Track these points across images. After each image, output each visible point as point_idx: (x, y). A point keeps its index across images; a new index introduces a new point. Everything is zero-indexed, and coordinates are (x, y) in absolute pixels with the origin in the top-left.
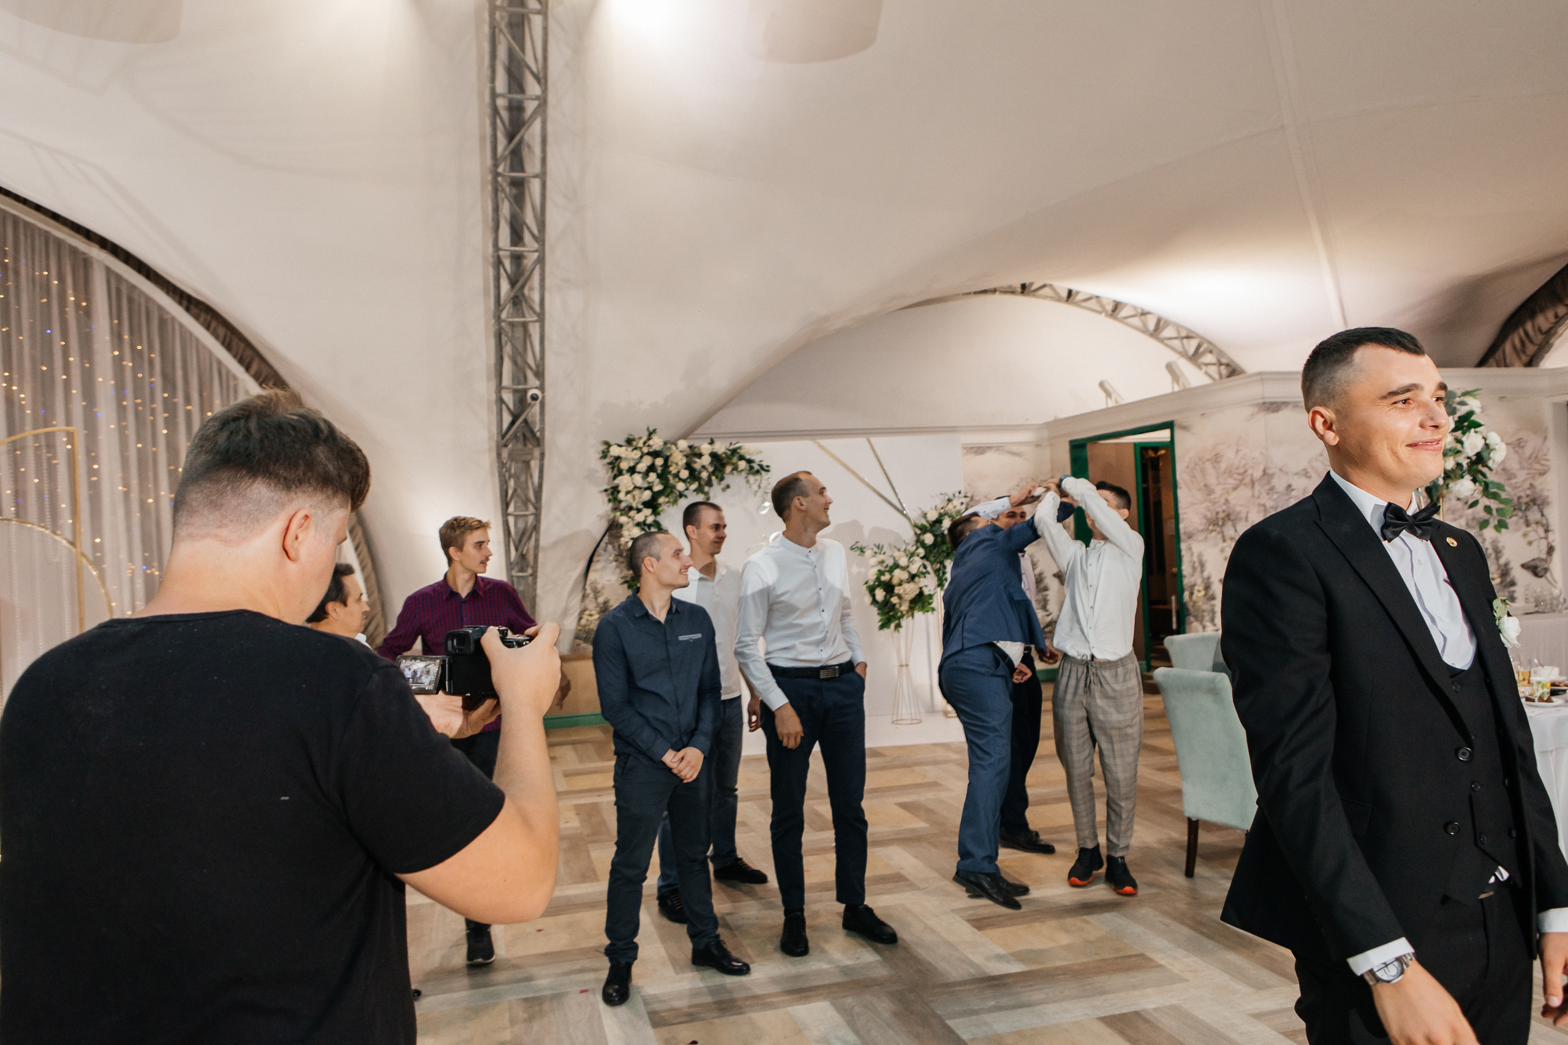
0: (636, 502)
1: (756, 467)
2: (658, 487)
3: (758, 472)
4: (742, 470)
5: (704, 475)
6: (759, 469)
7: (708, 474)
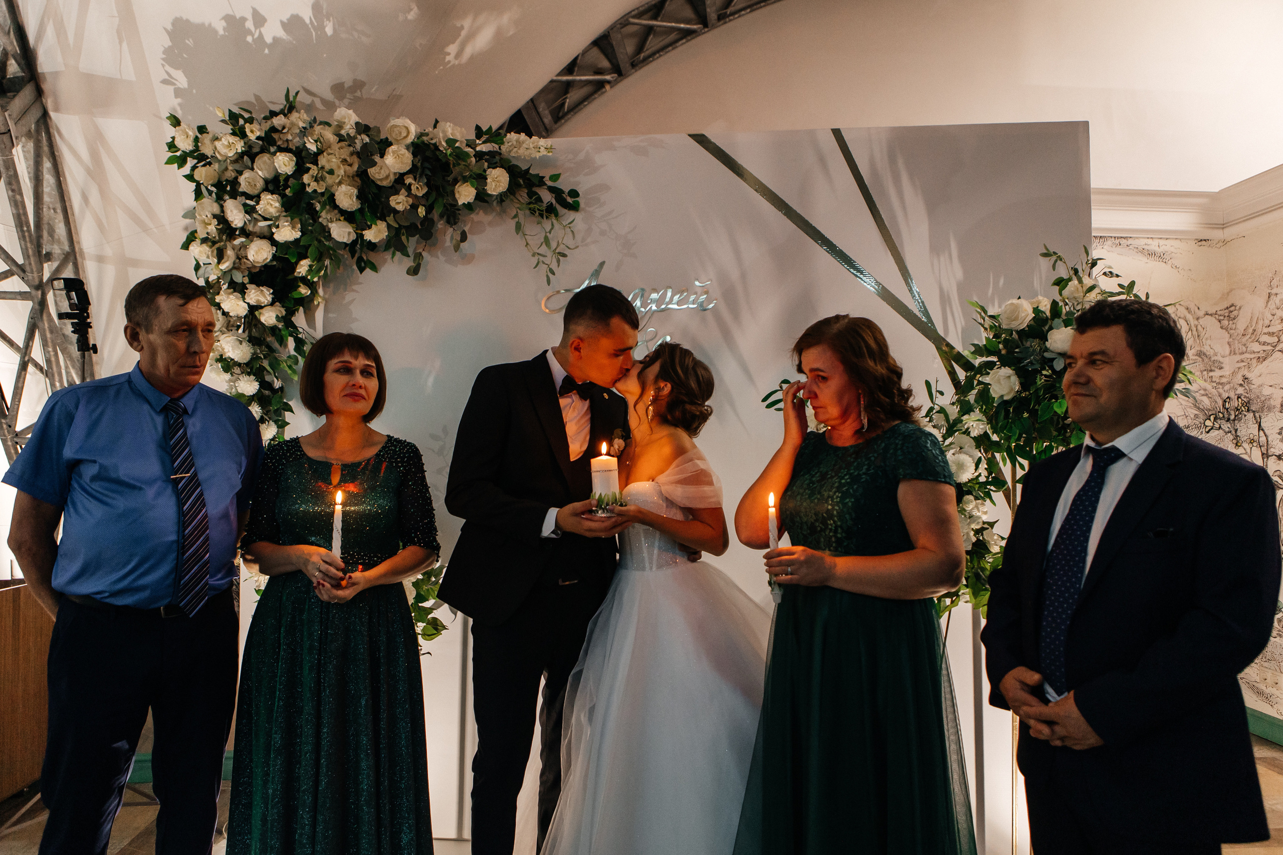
0: (224, 266)
1: (547, 197)
2: (287, 233)
3: (551, 210)
4: (501, 198)
5: (399, 202)
6: (554, 201)
7: (411, 201)
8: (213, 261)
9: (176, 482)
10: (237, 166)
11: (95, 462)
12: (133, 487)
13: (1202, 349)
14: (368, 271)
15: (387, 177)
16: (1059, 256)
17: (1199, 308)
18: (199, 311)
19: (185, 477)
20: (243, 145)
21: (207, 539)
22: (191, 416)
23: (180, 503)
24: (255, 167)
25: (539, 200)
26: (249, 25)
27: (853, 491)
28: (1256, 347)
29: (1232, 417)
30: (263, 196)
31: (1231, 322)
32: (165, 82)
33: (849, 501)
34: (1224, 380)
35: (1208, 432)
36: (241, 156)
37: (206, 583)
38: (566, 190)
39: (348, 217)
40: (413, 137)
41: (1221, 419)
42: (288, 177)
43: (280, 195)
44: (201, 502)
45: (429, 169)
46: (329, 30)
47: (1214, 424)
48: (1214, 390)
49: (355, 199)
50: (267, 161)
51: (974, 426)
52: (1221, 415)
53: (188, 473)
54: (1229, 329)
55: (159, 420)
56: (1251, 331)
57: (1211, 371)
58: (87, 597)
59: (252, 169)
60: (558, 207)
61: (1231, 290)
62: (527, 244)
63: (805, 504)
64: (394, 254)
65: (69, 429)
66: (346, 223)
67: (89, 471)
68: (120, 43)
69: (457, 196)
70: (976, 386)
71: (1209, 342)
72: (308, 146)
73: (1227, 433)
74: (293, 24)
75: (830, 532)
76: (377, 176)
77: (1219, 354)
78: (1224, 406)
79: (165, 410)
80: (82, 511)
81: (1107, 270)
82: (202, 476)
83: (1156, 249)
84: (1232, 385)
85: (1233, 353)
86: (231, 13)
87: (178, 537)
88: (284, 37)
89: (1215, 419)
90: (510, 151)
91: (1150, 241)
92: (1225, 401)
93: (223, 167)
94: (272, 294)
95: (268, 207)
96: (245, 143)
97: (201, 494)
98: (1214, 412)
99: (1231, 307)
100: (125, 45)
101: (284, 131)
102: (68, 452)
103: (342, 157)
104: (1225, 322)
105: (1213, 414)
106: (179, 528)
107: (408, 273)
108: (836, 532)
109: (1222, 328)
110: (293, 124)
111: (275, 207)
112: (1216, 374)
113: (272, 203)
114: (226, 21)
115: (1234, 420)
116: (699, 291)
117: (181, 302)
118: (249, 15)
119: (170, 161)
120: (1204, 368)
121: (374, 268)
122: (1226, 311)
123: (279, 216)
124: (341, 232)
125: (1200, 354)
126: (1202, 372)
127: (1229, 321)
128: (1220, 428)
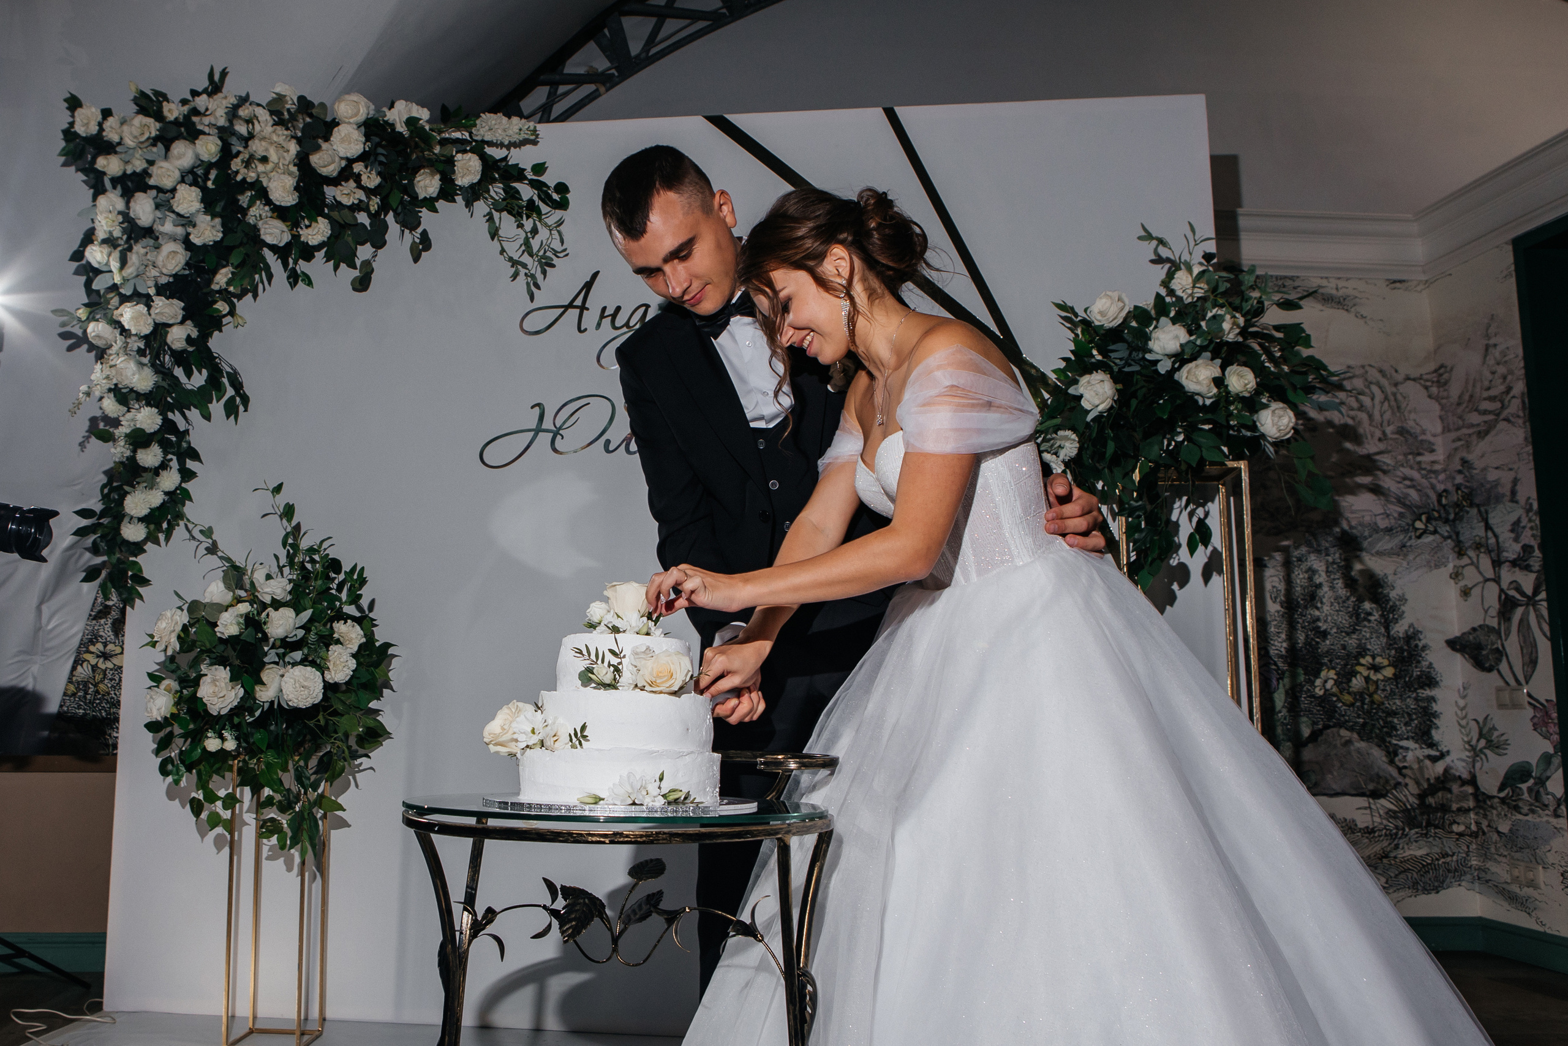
1: (528, 194)
2: (205, 233)
3: (532, 208)
4: (471, 188)
5: (346, 194)
6: (536, 198)
7: (360, 193)
8: (114, 266)
10: (149, 155)
13: (1405, 425)
14: (302, 286)
15: (333, 163)
17: (1396, 371)
20: (158, 128)
24: (170, 156)
25: (518, 196)
28: (1475, 418)
29: (1452, 516)
31: (1441, 389)
34: (1437, 467)
35: (1419, 537)
36: (153, 140)
38: (552, 184)
39: (281, 213)
40: (365, 116)
41: (1436, 519)
42: (210, 165)
43: (199, 187)
45: (383, 155)
47: (1426, 526)
48: (1424, 480)
49: (292, 192)
50: (185, 148)
52: (1436, 514)
54: (1439, 399)
56: (1466, 397)
57: (1419, 454)
59: (167, 158)
60: (542, 205)
61: (1439, 347)
62: (504, 250)
64: (337, 265)
66: (278, 222)
69: (417, 187)
71: (1413, 416)
72: (237, 127)
73: (1445, 538)
76: (321, 165)
77: (1428, 432)
78: (1439, 501)
84: (1448, 473)
85: (1446, 429)
89: (1429, 520)
90: (484, 135)
91: (1324, 282)
92: (1440, 496)
94: (183, 309)
95: (185, 202)
96: (160, 125)
98: (1426, 510)
99: (1439, 368)
101: (206, 113)
103: (278, 142)
104: (1434, 390)
105: (1424, 513)
107: (354, 287)
109: (1430, 397)
110: (218, 105)
111: (193, 202)
112: (1427, 458)
113: (189, 197)
115: (1454, 520)
120: (1408, 451)
121: (307, 282)
122: (1435, 375)
123: (198, 212)
124: (273, 232)
125: (1402, 431)
126: (1405, 455)
127: (1439, 387)
128: (1435, 532)
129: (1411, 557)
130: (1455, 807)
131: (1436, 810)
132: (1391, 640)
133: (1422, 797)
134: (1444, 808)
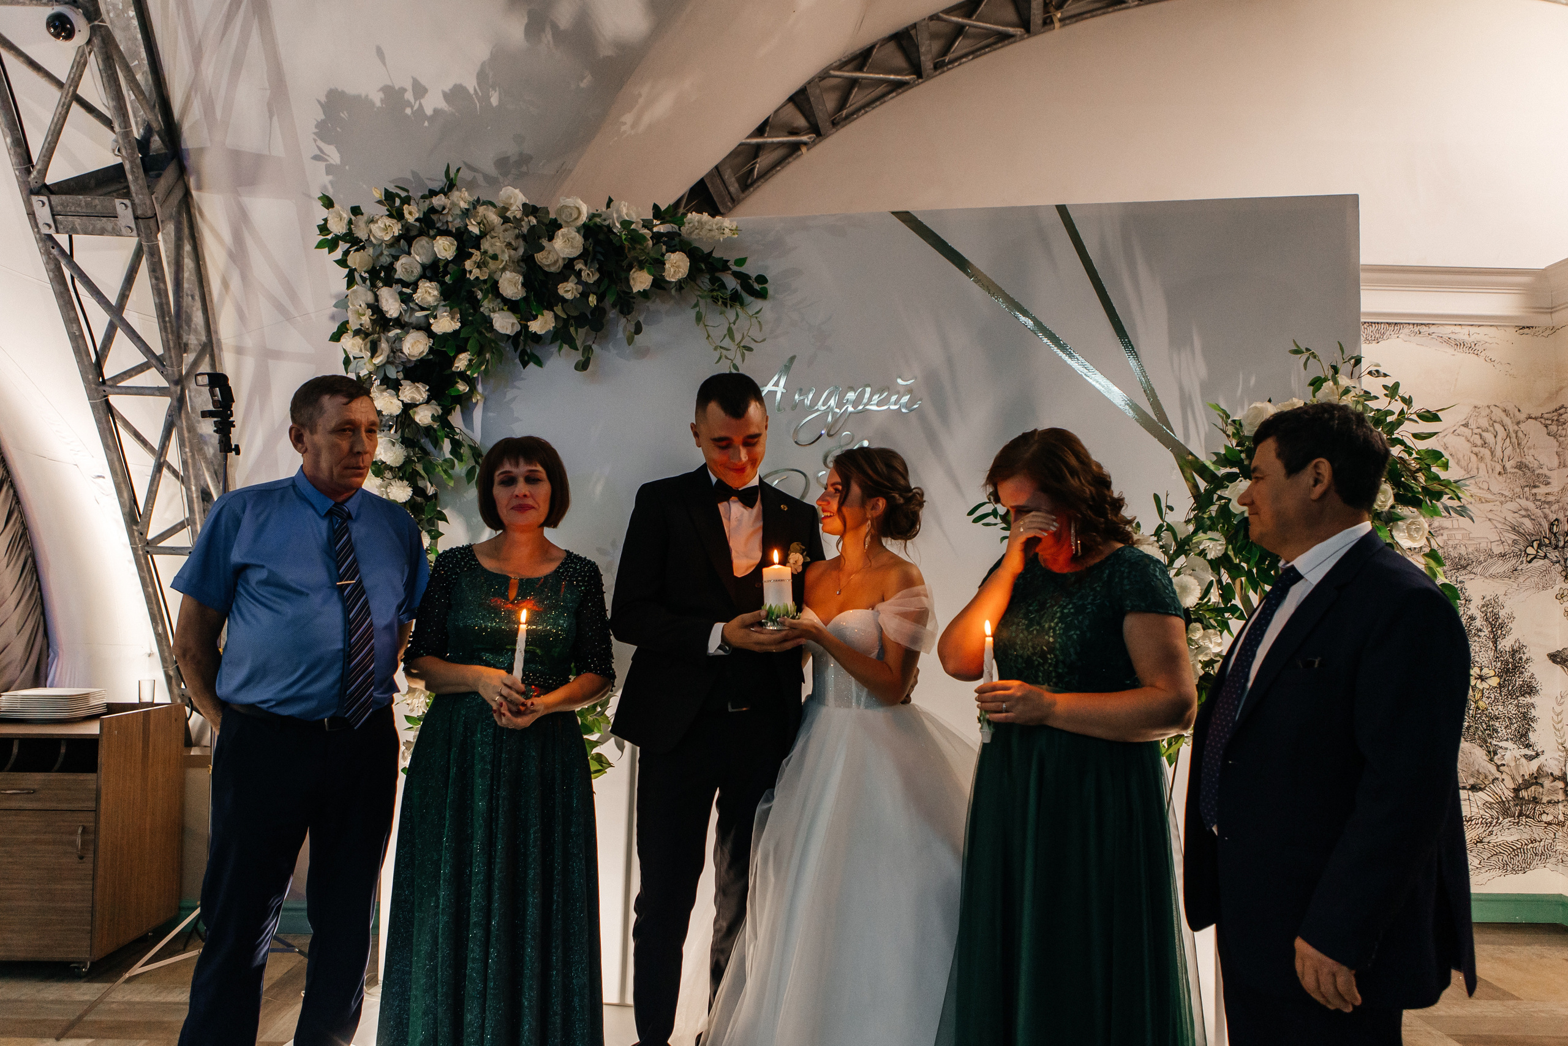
0: (378, 360)
1: (732, 283)
2: (445, 324)
3: (735, 299)
4: (680, 285)
5: (568, 290)
6: (739, 288)
7: (580, 288)
8: (366, 355)
9: (342, 589)
10: (393, 251)
11: (263, 567)
12: (301, 593)
13: (1524, 460)
14: (532, 366)
15: (556, 262)
16: (1313, 353)
17: (1519, 411)
18: (363, 410)
19: (350, 584)
20: (400, 228)
21: (372, 649)
22: (355, 520)
23: (346, 611)
24: (412, 252)
25: (723, 286)
26: (409, 96)
27: (1079, 622)
29: (1561, 544)
30: (420, 284)
31: (1560, 428)
32: (316, 158)
33: (1074, 634)
34: (1551, 498)
35: (1530, 562)
36: (396, 240)
37: (371, 695)
38: (753, 275)
39: (512, 306)
40: (584, 219)
41: (1546, 546)
42: (447, 262)
43: (438, 282)
44: (366, 610)
45: (600, 252)
46: (494, 101)
47: (1538, 552)
48: (1538, 511)
49: (520, 287)
50: (426, 244)
51: (1211, 546)
52: (1547, 541)
53: (353, 580)
54: (1557, 436)
55: (324, 525)
57: (1535, 487)
58: (252, 706)
59: (409, 254)
60: (744, 294)
61: (1561, 389)
62: (709, 336)
63: (1021, 635)
64: (560, 348)
65: (236, 535)
66: (509, 314)
67: (255, 577)
68: (271, 118)
69: (632, 283)
70: (1217, 501)
71: (1532, 451)
72: (470, 228)
73: (1554, 563)
74: (456, 94)
75: (1049, 667)
76: (545, 262)
77: (1544, 467)
78: (1551, 530)
79: (330, 514)
80: (248, 616)
81: (1373, 369)
82: (367, 583)
83: (1466, 338)
84: (1561, 504)
85: (1562, 465)
86: (390, 83)
87: (344, 646)
88: (446, 109)
89: (1539, 546)
90: (691, 233)
91: (1457, 329)
92: (1552, 524)
93: (378, 252)
94: (428, 391)
95: (426, 296)
96: (402, 225)
97: (366, 602)
98: (1538, 538)
99: (1560, 408)
100: (275, 118)
101: (444, 212)
102: (236, 556)
103: (507, 240)
104: (1553, 428)
105: (1536, 540)
106: (345, 638)
107: (576, 368)
108: (1056, 666)
109: (1549, 434)
110: (454, 204)
111: (434, 296)
112: (1542, 490)
113: (430, 291)
114: (384, 93)
115: (1563, 547)
116: (902, 390)
117: (345, 400)
118: (409, 87)
119: (320, 245)
120: (1525, 484)
121: (539, 363)
122: (1555, 414)
123: (438, 305)
124: (504, 323)
125: (1521, 466)
126: (1522, 488)
127: (1558, 426)
128: (1545, 557)
129: (1521, 579)
130: (1545, 799)
131: (1529, 802)
132: (1498, 654)
133: (1516, 790)
134: (1535, 800)
